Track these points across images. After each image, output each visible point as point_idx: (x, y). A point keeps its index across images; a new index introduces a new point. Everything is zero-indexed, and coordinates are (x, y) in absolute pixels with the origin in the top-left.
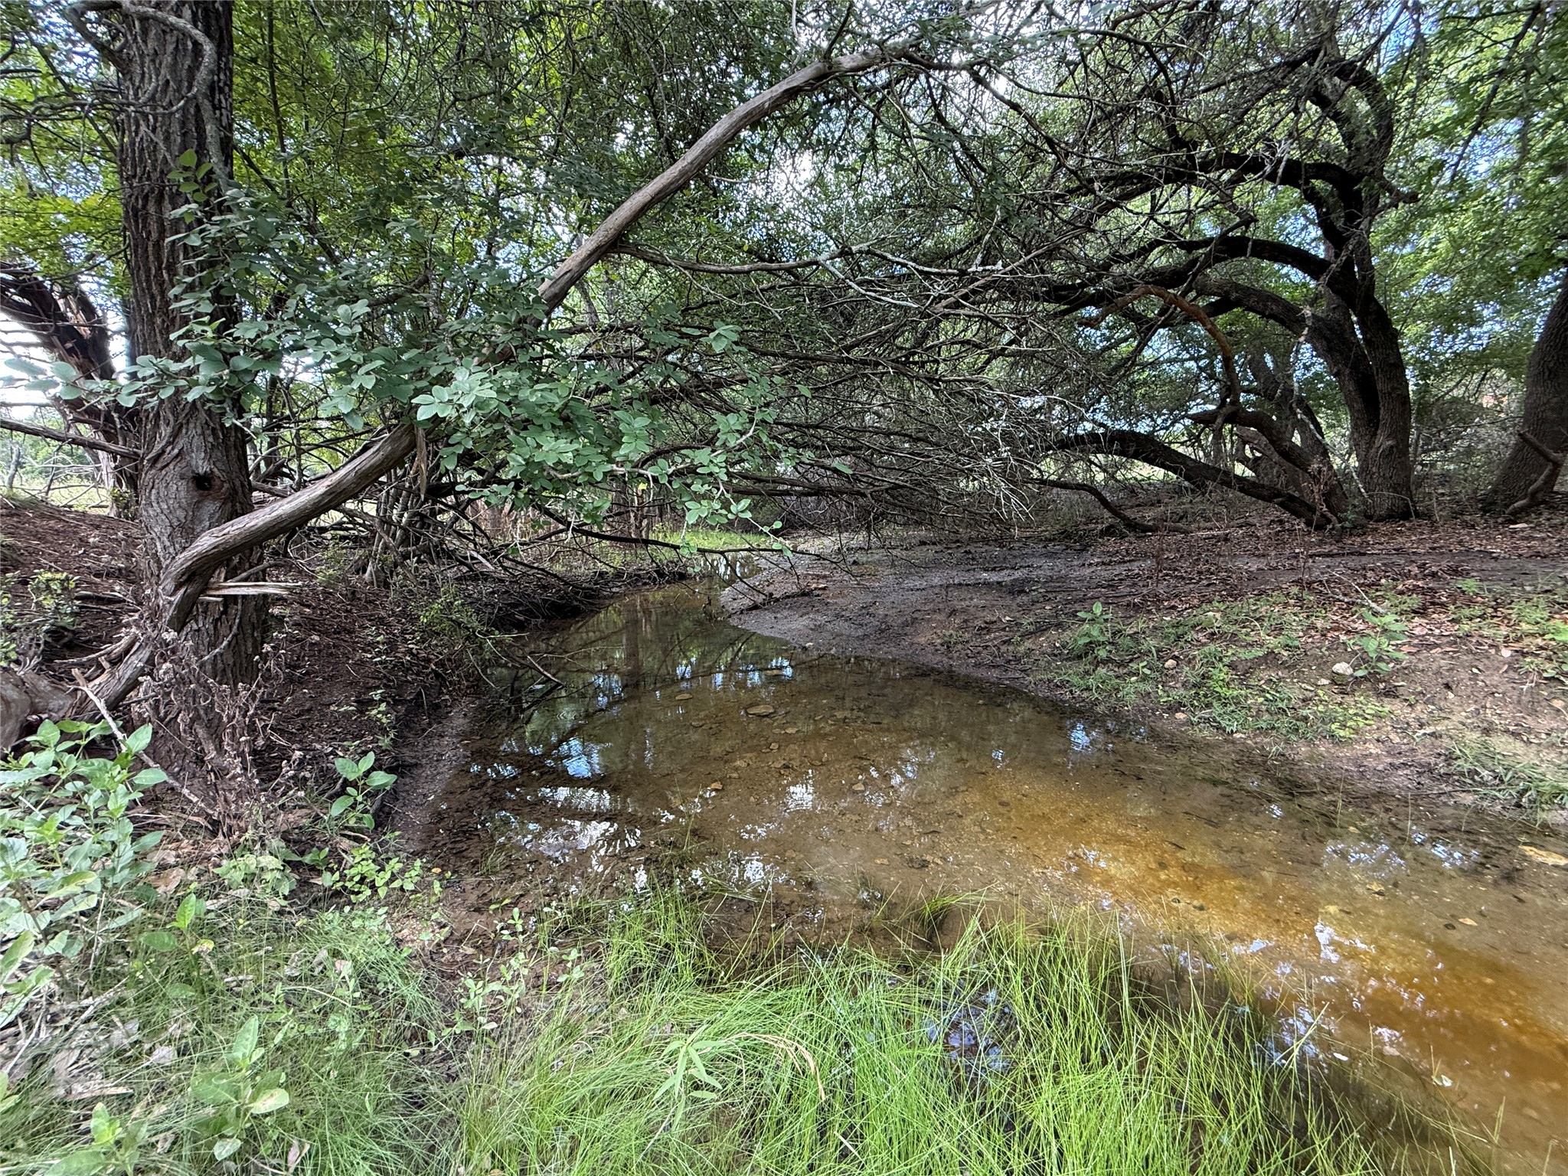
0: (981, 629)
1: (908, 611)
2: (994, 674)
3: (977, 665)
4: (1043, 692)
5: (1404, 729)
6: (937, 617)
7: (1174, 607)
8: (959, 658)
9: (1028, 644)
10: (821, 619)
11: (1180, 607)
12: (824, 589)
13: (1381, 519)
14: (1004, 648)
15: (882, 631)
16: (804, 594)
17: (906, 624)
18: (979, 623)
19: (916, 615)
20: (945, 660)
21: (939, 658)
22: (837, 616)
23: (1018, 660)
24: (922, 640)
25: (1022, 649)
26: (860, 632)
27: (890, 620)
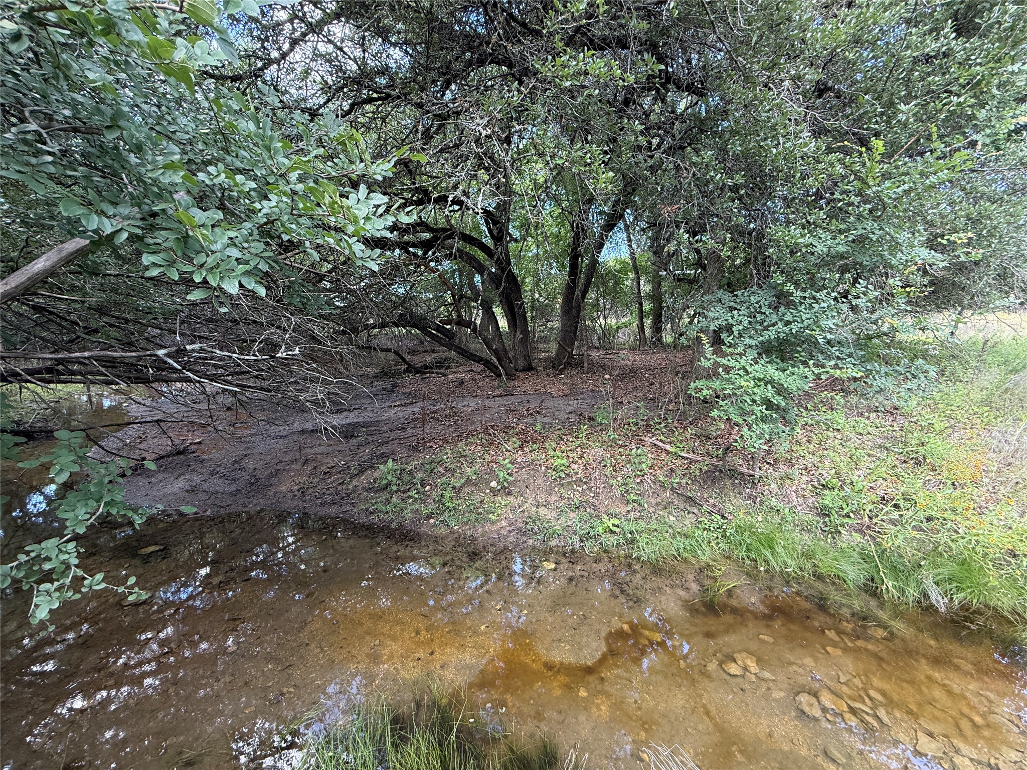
0: (325, 473)
1: (273, 462)
2: (333, 510)
3: (322, 505)
4: (363, 520)
5: (513, 510)
6: (295, 466)
7: (431, 447)
8: (310, 500)
9: (355, 483)
10: (197, 479)
11: (435, 447)
12: (200, 443)
13: (521, 371)
14: (339, 488)
15: (252, 484)
16: (180, 453)
17: (271, 476)
18: (324, 468)
19: (278, 467)
20: (301, 503)
21: (296, 503)
22: (212, 474)
23: (348, 495)
24: (283, 489)
25: (350, 487)
26: (233, 488)
27: (258, 473)
